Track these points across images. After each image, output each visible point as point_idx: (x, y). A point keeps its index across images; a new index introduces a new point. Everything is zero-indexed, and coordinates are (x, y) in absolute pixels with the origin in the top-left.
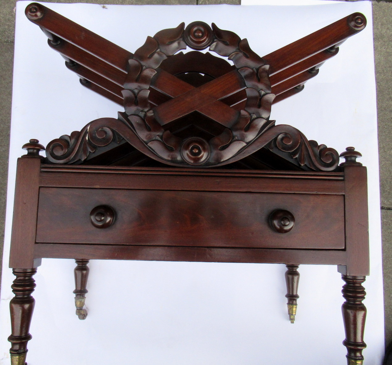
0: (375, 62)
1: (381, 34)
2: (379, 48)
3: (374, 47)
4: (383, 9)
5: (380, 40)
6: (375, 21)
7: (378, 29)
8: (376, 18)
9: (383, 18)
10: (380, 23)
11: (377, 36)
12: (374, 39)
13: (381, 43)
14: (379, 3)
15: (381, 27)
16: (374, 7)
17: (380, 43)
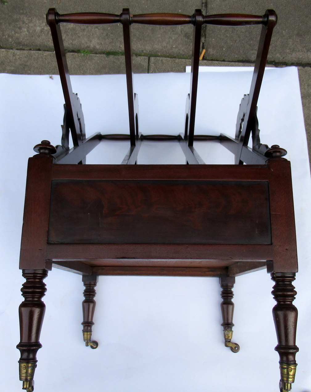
0: (304, 116)
1: (308, 93)
2: (307, 105)
3: (303, 104)
4: (308, 73)
5: (307, 98)
6: (302, 83)
7: (305, 89)
8: (303, 80)
9: (309, 80)
10: (306, 85)
11: (304, 94)
12: (302, 97)
13: (309, 101)
14: (304, 68)
15: (307, 88)
16: (300, 71)
17: (307, 100)
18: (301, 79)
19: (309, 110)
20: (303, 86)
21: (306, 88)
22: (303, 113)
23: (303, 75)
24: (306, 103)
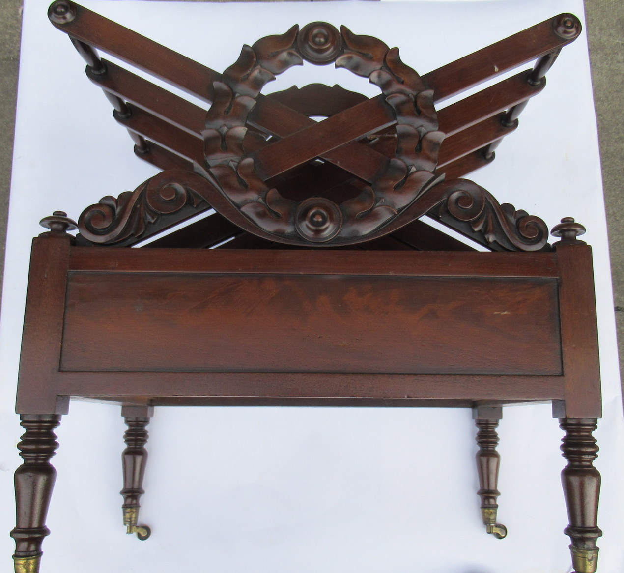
18: (589, 17)
19: (602, 74)
20: (591, 30)
21: (597, 34)
22: (592, 78)
23: (592, 10)
24: (596, 62)
